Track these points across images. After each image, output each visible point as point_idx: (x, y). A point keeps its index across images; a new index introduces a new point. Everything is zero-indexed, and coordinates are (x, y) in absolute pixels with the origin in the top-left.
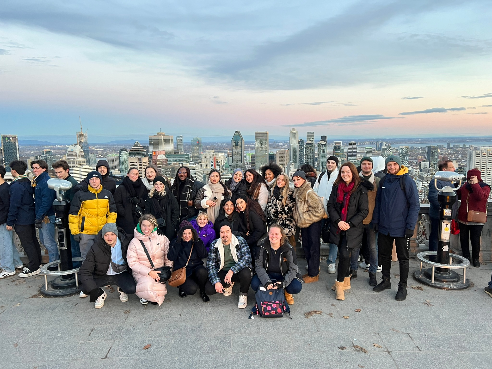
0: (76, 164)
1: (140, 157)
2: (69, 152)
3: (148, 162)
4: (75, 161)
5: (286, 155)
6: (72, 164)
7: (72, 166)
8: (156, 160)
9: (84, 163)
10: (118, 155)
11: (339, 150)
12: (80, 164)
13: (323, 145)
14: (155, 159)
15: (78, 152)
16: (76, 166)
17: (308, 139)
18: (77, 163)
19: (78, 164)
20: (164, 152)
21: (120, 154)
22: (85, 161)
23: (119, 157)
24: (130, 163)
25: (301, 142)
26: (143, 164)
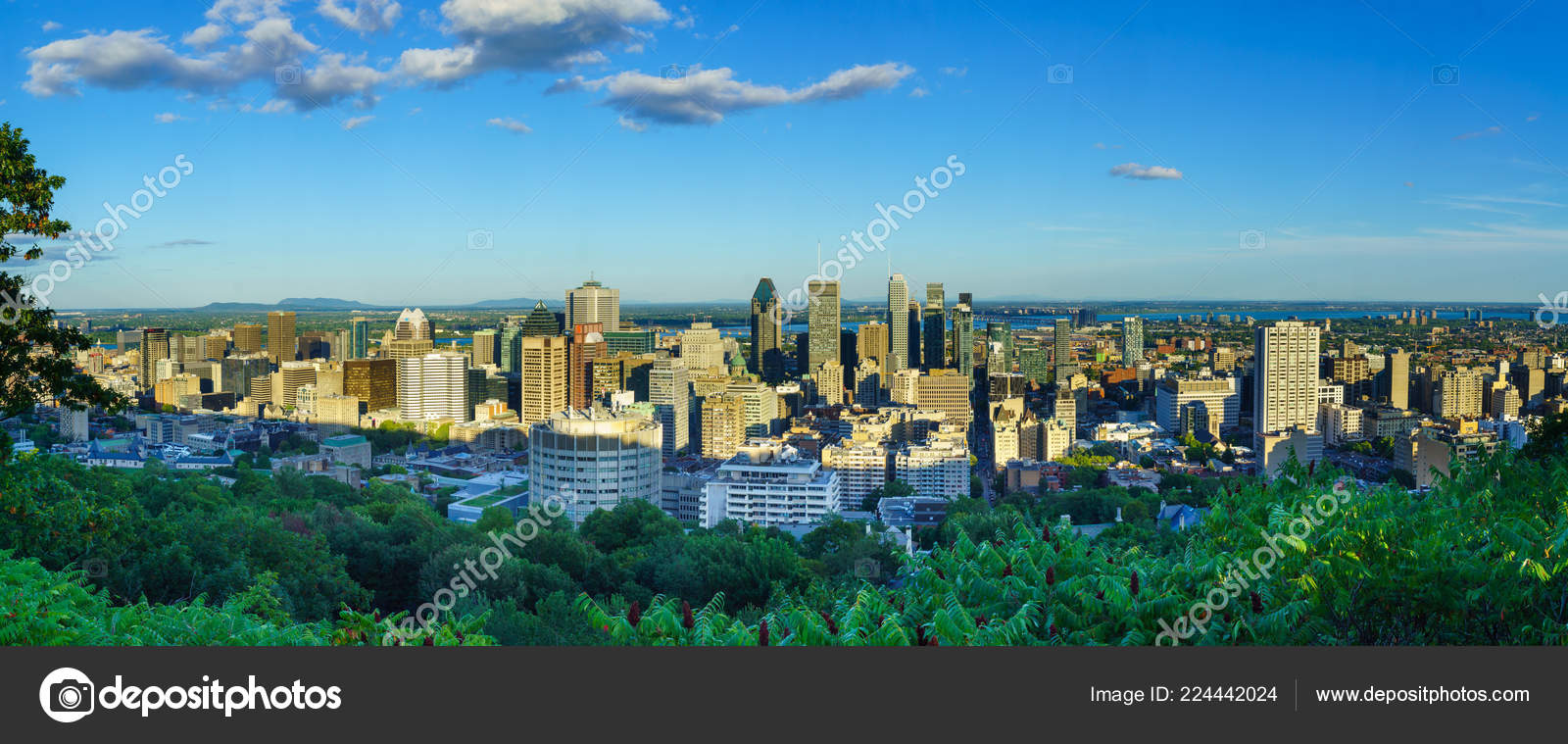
0: (413, 350)
1: (549, 337)
2: (401, 323)
3: (565, 349)
4: (413, 344)
5: (880, 336)
7: (405, 353)
8: (582, 344)
13: (964, 313)
14: (580, 342)
15: (417, 326)
16: (413, 353)
17: (929, 300)
18: (415, 348)
19: (416, 350)
20: (600, 326)
21: (501, 331)
23: (500, 336)
24: (526, 350)
26: (552, 352)
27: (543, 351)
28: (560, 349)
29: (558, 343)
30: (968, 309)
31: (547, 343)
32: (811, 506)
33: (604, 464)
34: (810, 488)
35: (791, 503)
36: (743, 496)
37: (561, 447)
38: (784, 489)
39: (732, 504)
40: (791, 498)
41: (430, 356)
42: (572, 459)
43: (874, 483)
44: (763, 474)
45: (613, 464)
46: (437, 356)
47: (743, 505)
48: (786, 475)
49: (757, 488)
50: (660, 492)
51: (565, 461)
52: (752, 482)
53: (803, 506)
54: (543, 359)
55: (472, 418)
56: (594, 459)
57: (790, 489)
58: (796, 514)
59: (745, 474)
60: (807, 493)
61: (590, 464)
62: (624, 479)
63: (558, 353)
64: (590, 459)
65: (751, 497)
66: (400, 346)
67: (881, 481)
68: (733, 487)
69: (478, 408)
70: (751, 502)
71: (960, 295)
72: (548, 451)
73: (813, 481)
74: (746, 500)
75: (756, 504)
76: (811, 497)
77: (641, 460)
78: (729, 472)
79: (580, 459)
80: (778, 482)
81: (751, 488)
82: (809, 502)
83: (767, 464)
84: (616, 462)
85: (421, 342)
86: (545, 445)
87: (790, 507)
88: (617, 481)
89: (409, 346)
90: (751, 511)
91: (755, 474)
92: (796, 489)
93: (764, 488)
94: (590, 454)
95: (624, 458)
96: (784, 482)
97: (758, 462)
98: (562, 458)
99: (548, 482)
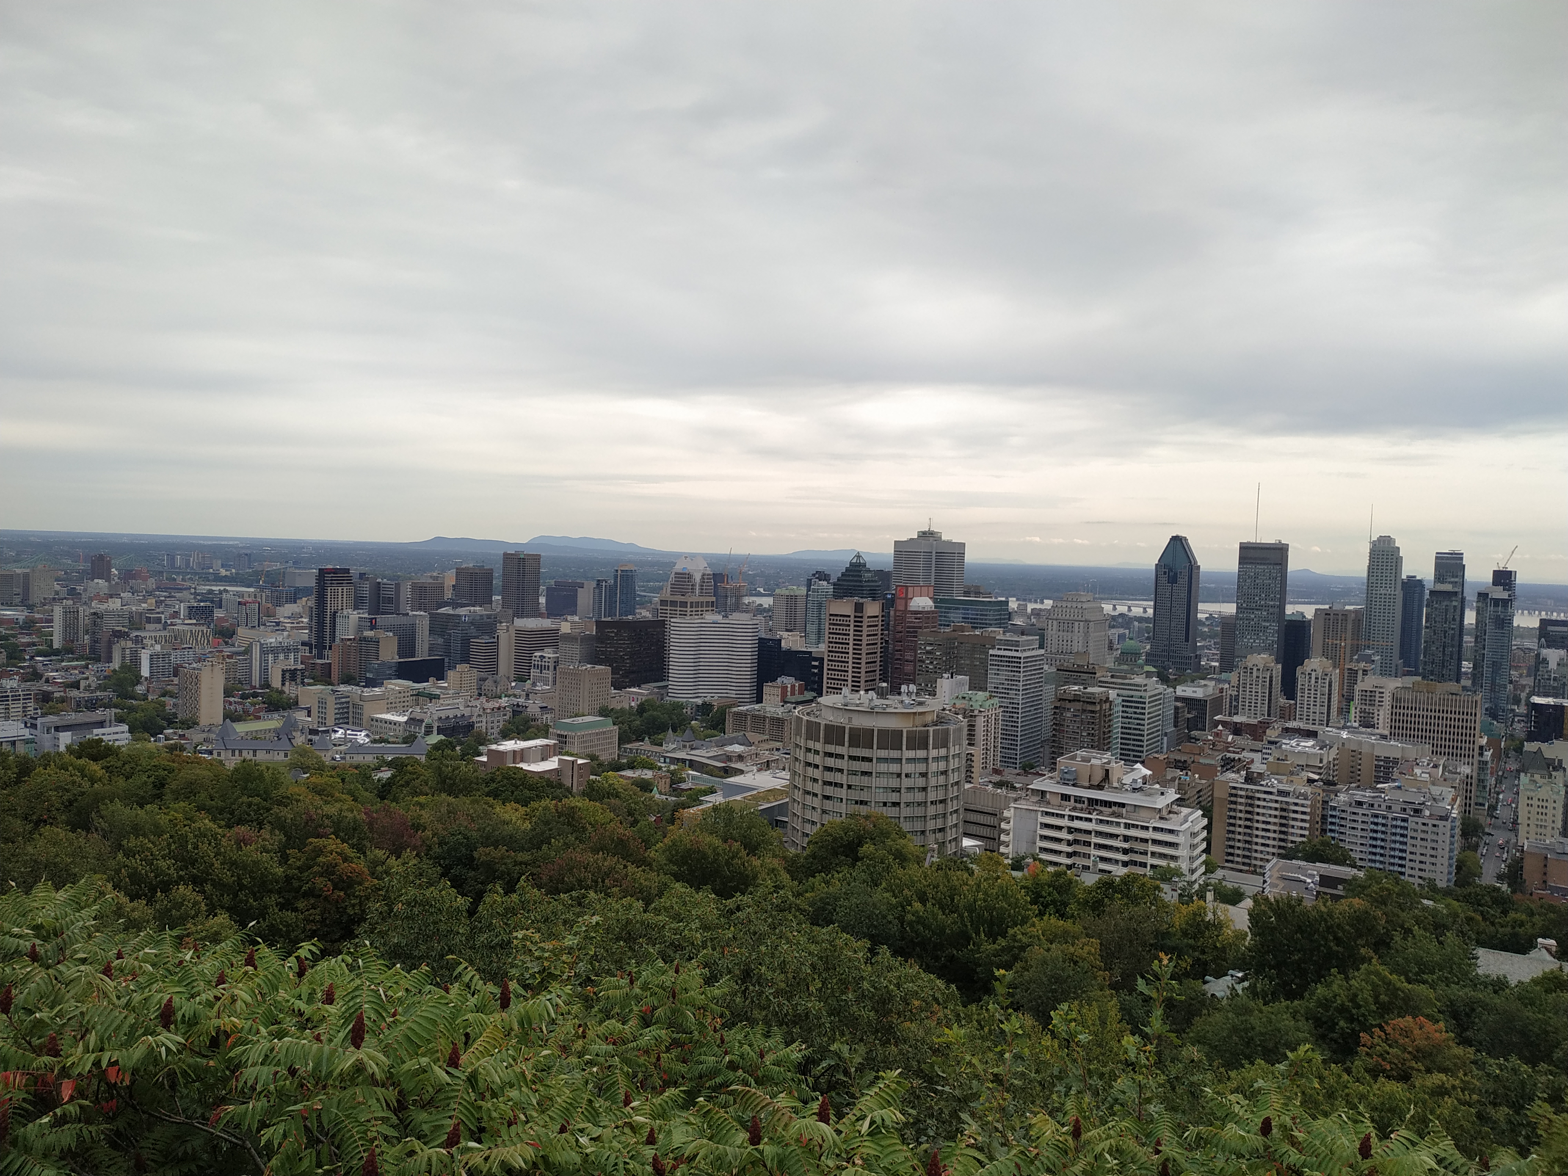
0: (689, 609)
1: (861, 600)
2: (676, 573)
3: (883, 616)
4: (689, 600)
5: (1350, 626)
6: (679, 609)
7: (678, 612)
8: (906, 611)
9: (710, 609)
10: (803, 591)
12: (700, 609)
13: (1496, 602)
14: (902, 608)
15: (698, 578)
16: (688, 613)
17: (1440, 577)
18: (692, 607)
19: (694, 609)
20: (931, 589)
21: (808, 590)
22: (713, 602)
23: (807, 596)
24: (831, 615)
25: (1413, 585)
26: (865, 620)
27: (852, 619)
28: (877, 617)
29: (873, 609)
30: (1505, 595)
31: (859, 608)
32: (1153, 854)
33: (883, 767)
34: (1155, 829)
35: (1126, 845)
36: (1059, 828)
37: (827, 742)
38: (1118, 824)
39: (1044, 838)
40: (1126, 839)
41: (710, 617)
42: (842, 757)
43: (1291, 838)
44: (1090, 800)
45: (894, 768)
46: (718, 618)
47: (1058, 840)
48: (1123, 805)
49: (1081, 819)
50: (961, 811)
51: (833, 759)
52: (1074, 809)
53: (1145, 853)
54: (852, 628)
55: (759, 700)
56: (870, 760)
57: (1127, 826)
58: (1135, 863)
59: (1065, 797)
60: (1150, 835)
61: (865, 766)
62: (909, 789)
63: (873, 621)
64: (864, 759)
65: (1070, 830)
66: (673, 603)
67: (1302, 836)
68: (1047, 813)
69: (767, 689)
70: (1070, 837)
71: (1494, 571)
72: (811, 744)
73: (1161, 818)
74: (1063, 835)
75: (1076, 842)
76: (1155, 842)
77: (933, 767)
78: (1043, 793)
79: (851, 758)
80: (1113, 814)
81: (1072, 818)
82: (1152, 848)
83: (1100, 787)
84: (899, 765)
85: (702, 599)
86: (809, 737)
87: (1125, 852)
88: (899, 791)
89: (684, 604)
90: (1069, 849)
91: (1078, 800)
92: (1134, 826)
93: (1090, 820)
94: (865, 753)
95: (909, 760)
96: (1120, 816)
97: (1087, 784)
98: (830, 755)
99: (809, 786)
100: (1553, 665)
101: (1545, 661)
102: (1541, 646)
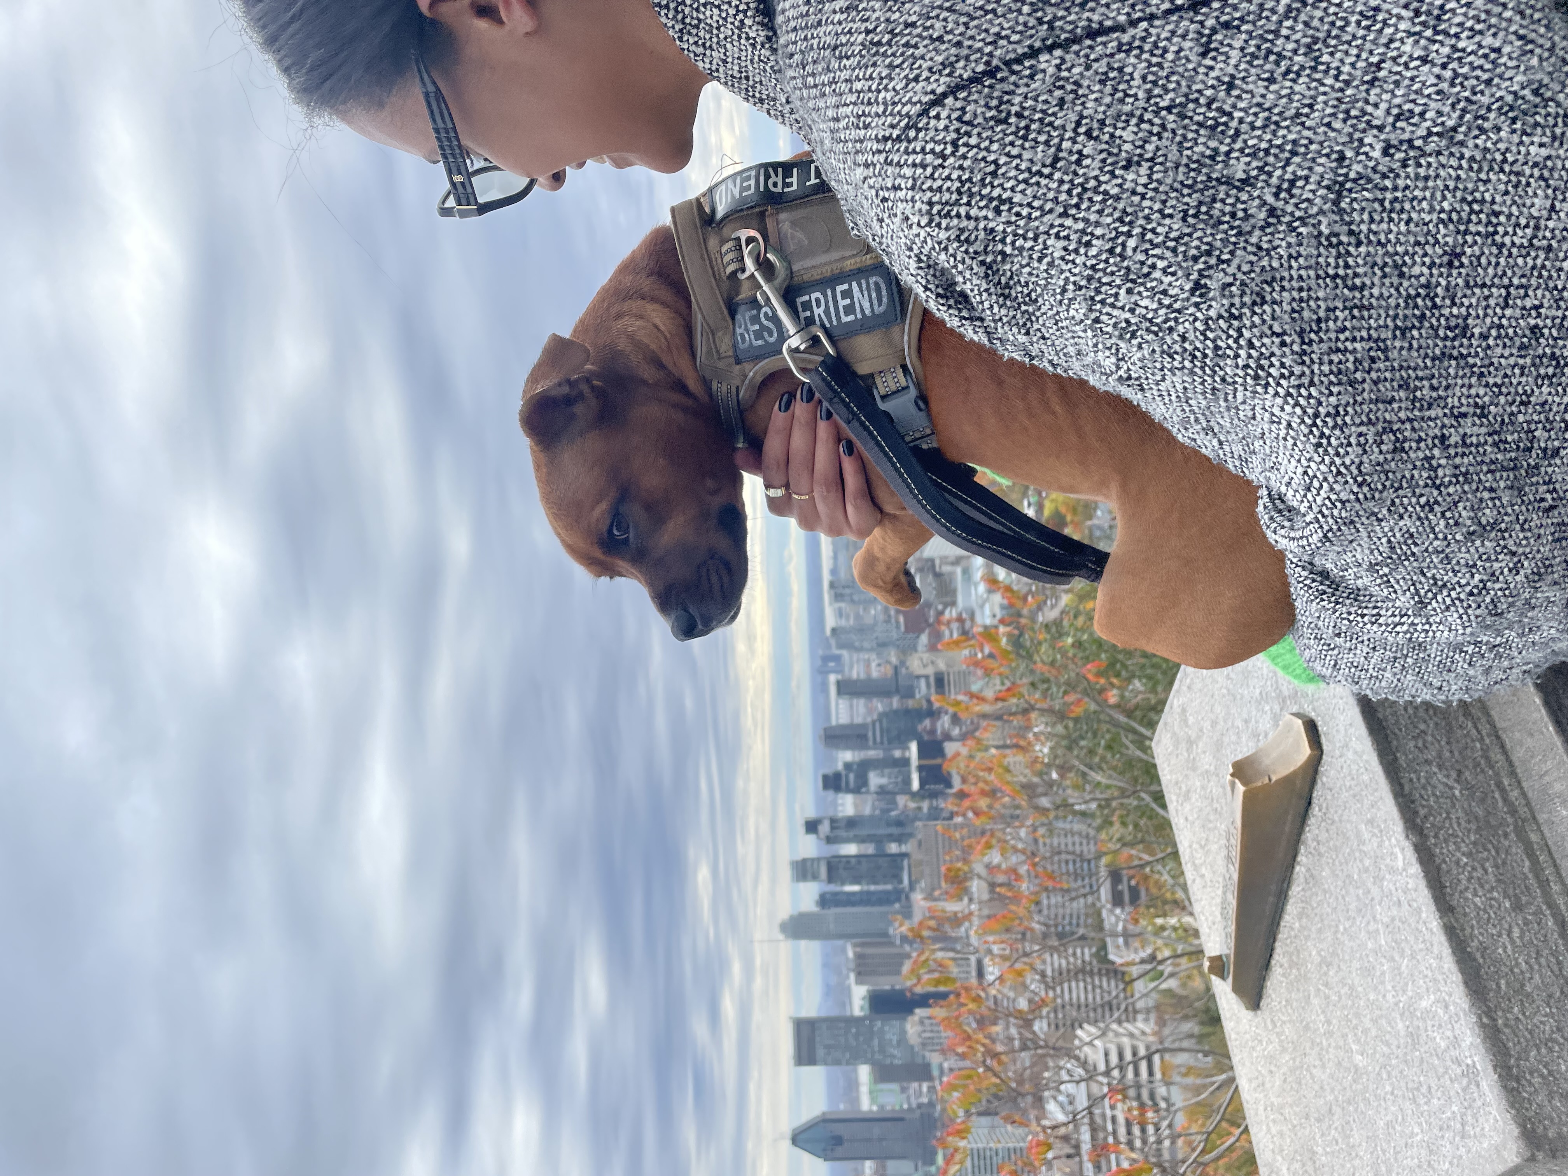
5: (869, 951)
11: (847, 776)
13: (833, 828)
17: (815, 877)
25: (824, 901)
30: (826, 823)
71: (806, 834)
82: (1130, 1078)
100: (884, 781)
101: (881, 787)
102: (868, 792)
